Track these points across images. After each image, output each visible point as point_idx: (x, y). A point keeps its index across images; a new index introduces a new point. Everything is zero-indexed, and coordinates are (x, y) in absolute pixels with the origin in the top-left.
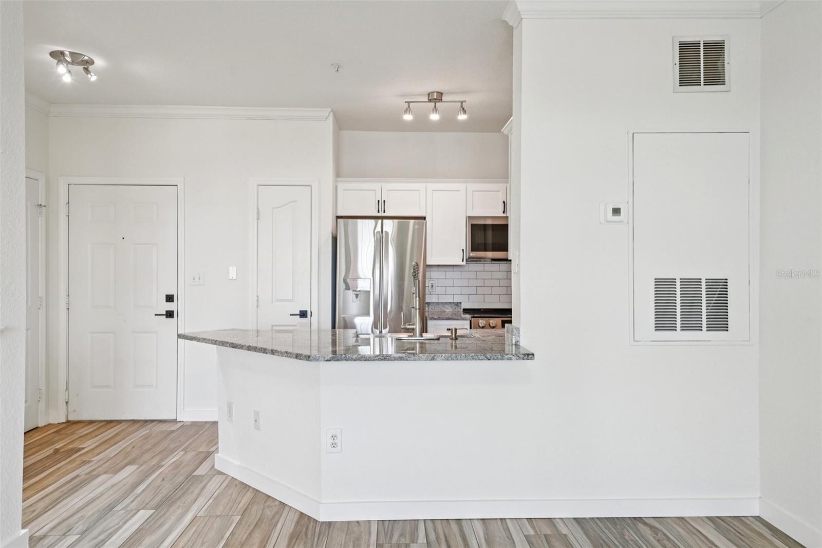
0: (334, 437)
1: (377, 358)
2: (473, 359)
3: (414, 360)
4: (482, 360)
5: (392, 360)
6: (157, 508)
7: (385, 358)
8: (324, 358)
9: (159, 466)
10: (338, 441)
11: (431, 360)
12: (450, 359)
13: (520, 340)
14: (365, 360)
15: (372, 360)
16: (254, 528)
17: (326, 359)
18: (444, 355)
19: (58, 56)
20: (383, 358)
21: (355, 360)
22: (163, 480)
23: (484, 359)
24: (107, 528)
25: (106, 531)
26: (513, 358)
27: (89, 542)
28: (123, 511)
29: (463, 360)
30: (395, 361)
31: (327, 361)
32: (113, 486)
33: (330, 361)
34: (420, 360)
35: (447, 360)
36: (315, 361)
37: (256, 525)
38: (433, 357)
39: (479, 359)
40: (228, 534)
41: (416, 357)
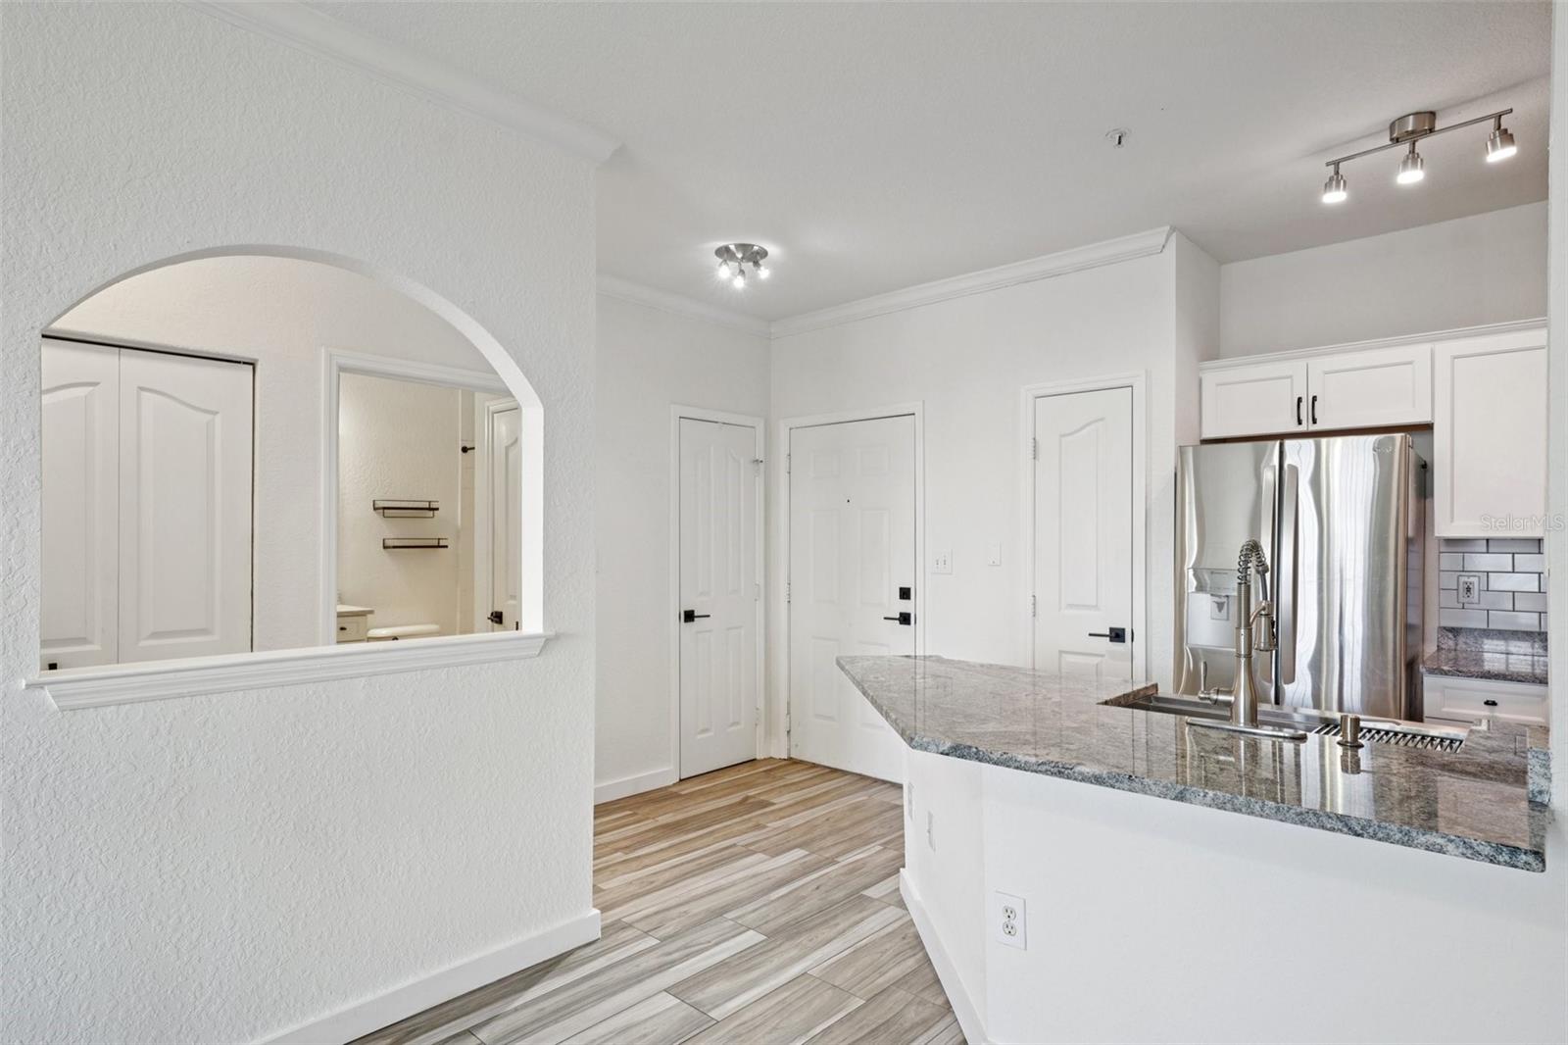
0: (1009, 913)
1: (1044, 768)
2: (1302, 822)
3: (1130, 790)
4: (1333, 830)
5: (1076, 779)
6: (771, 935)
7: (1060, 772)
8: (937, 746)
9: (832, 861)
10: (1017, 923)
11: (1176, 798)
12: (1229, 806)
13: (1553, 790)
14: (1017, 768)
15: (1032, 771)
16: (864, 1036)
17: (941, 750)
18: (1211, 794)
19: (724, 253)
20: (1056, 770)
21: (995, 763)
22: (818, 888)
23: (1341, 831)
24: (694, 943)
25: (690, 947)
26: (1451, 847)
27: (658, 957)
28: (732, 923)
29: (1268, 817)
30: (1083, 784)
31: (942, 753)
32: (754, 876)
33: (947, 754)
34: (1146, 793)
35: (1222, 807)
36: (921, 749)
37: (873, 1031)
38: (1181, 792)
39: (1323, 827)
40: (819, 1029)
41: (1134, 784)
